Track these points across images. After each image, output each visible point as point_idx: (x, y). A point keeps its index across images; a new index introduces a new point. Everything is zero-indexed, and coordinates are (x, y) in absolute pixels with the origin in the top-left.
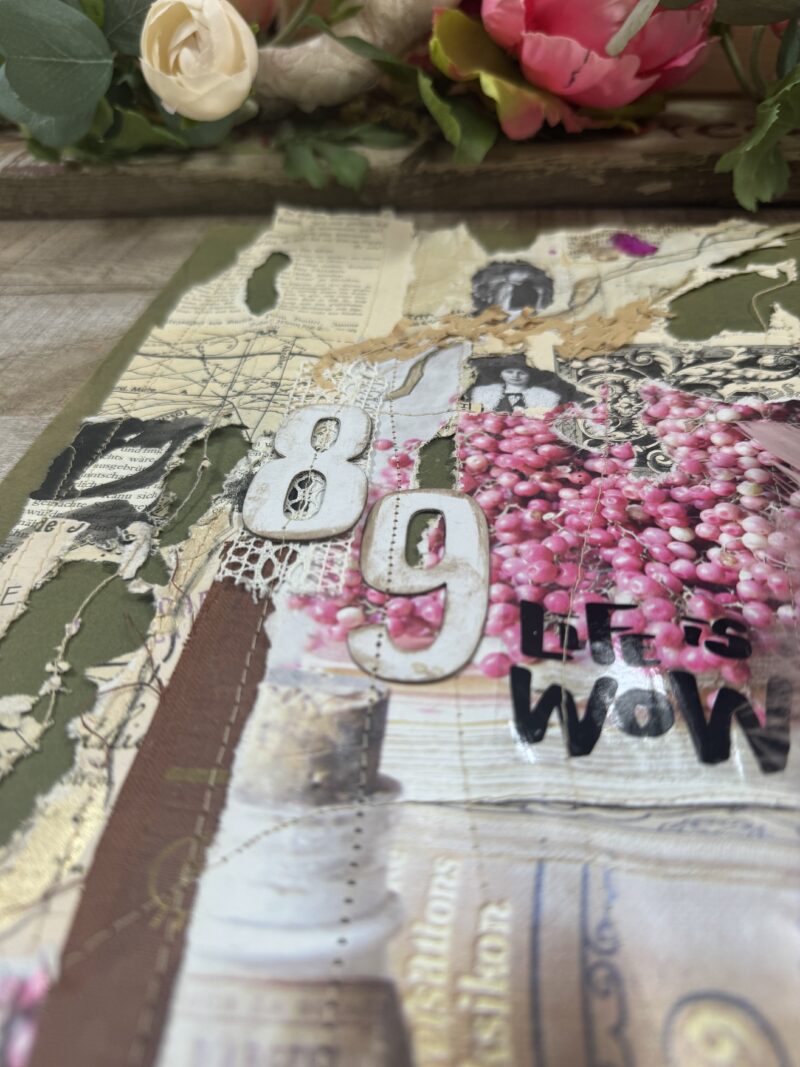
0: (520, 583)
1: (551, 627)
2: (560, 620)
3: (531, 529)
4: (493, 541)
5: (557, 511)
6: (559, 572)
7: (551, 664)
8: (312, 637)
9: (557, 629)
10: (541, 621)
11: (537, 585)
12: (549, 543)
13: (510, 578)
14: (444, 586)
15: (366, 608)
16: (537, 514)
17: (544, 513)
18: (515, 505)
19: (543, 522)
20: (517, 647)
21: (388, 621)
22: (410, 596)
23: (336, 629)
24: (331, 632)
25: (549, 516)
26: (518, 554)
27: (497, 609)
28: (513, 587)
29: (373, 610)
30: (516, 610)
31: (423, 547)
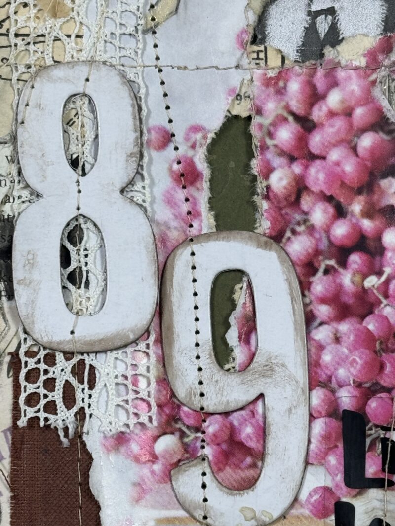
0: (341, 386)
1: (373, 443)
2: (382, 434)
3: (350, 301)
4: (309, 318)
5: (379, 273)
6: (382, 367)
7: (374, 493)
8: (135, 484)
9: (379, 446)
10: (364, 436)
11: (359, 385)
12: (371, 325)
13: (330, 378)
14: (262, 396)
15: (183, 435)
16: (358, 278)
17: (365, 276)
18: (332, 262)
19: (365, 291)
20: (340, 478)
21: (208, 451)
22: (226, 414)
23: (157, 467)
24: (152, 472)
25: (372, 282)
26: (337, 339)
27: (319, 426)
28: (333, 392)
29: (192, 436)
30: (336, 424)
31: (232, 336)
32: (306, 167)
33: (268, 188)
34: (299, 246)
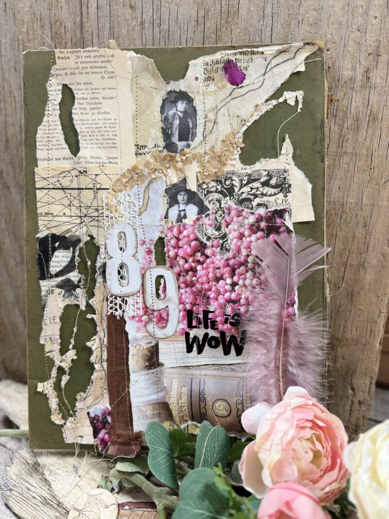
0: (187, 303)
1: (195, 317)
2: (197, 315)
3: (189, 283)
4: (179, 287)
5: (196, 277)
6: (197, 299)
7: (194, 330)
8: (137, 328)
10: (192, 316)
11: (191, 303)
12: (194, 289)
13: (184, 302)
14: (167, 306)
15: (149, 316)
16: (191, 278)
17: (193, 277)
18: (184, 274)
19: (192, 281)
20: (186, 326)
21: (155, 320)
22: (159, 310)
23: (143, 323)
24: (141, 325)
25: (194, 279)
26: (186, 292)
27: (182, 313)
28: (185, 305)
29: (151, 316)
30: (186, 313)
31: (160, 292)
32: (178, 250)
33: (169, 255)
34: (177, 269)
